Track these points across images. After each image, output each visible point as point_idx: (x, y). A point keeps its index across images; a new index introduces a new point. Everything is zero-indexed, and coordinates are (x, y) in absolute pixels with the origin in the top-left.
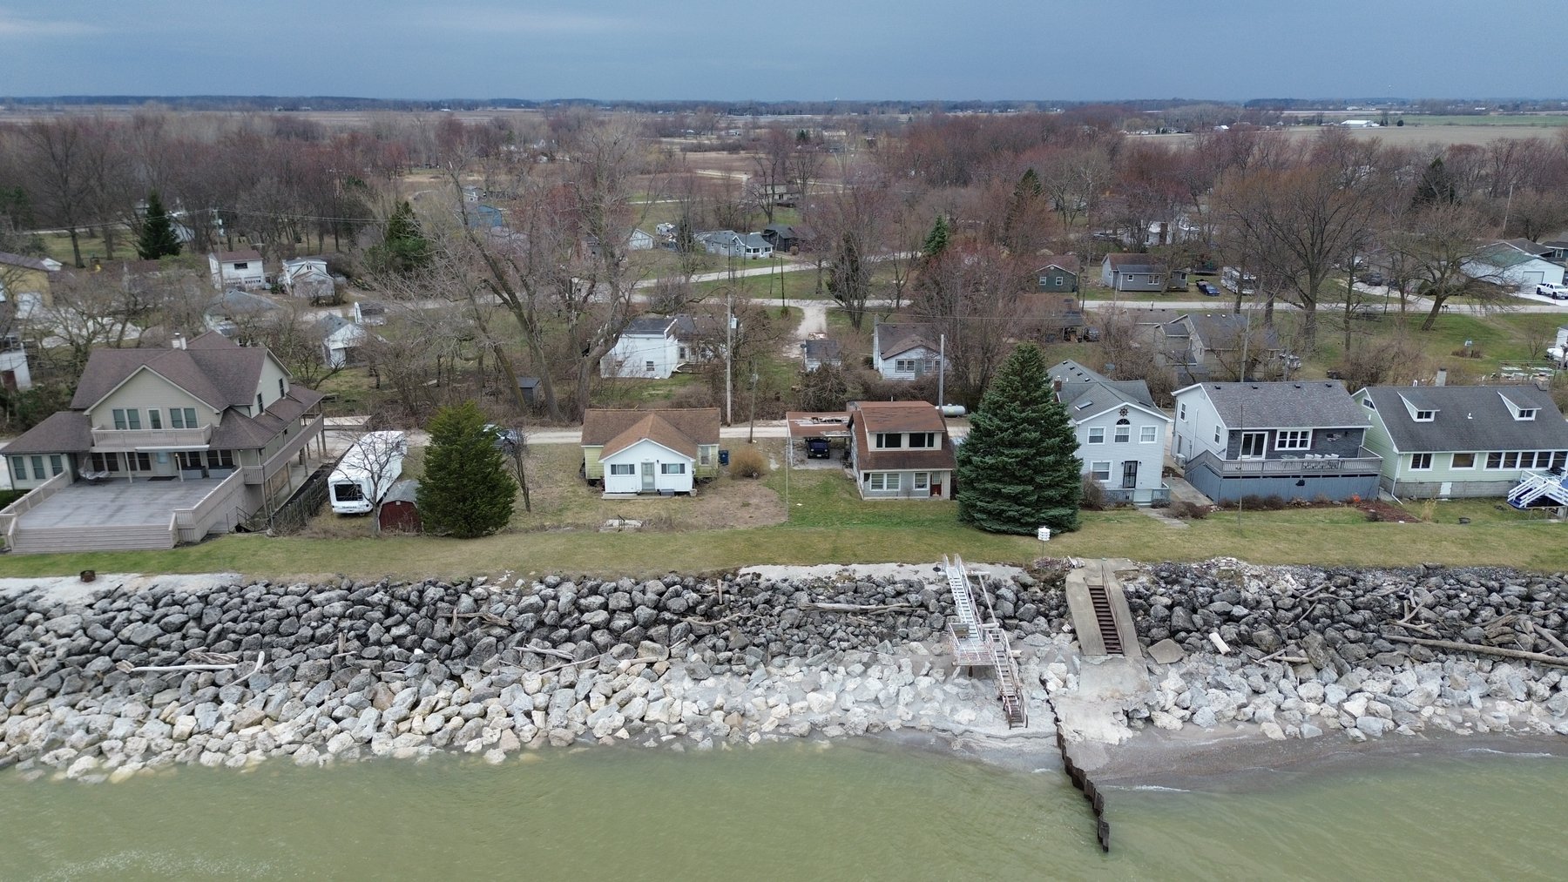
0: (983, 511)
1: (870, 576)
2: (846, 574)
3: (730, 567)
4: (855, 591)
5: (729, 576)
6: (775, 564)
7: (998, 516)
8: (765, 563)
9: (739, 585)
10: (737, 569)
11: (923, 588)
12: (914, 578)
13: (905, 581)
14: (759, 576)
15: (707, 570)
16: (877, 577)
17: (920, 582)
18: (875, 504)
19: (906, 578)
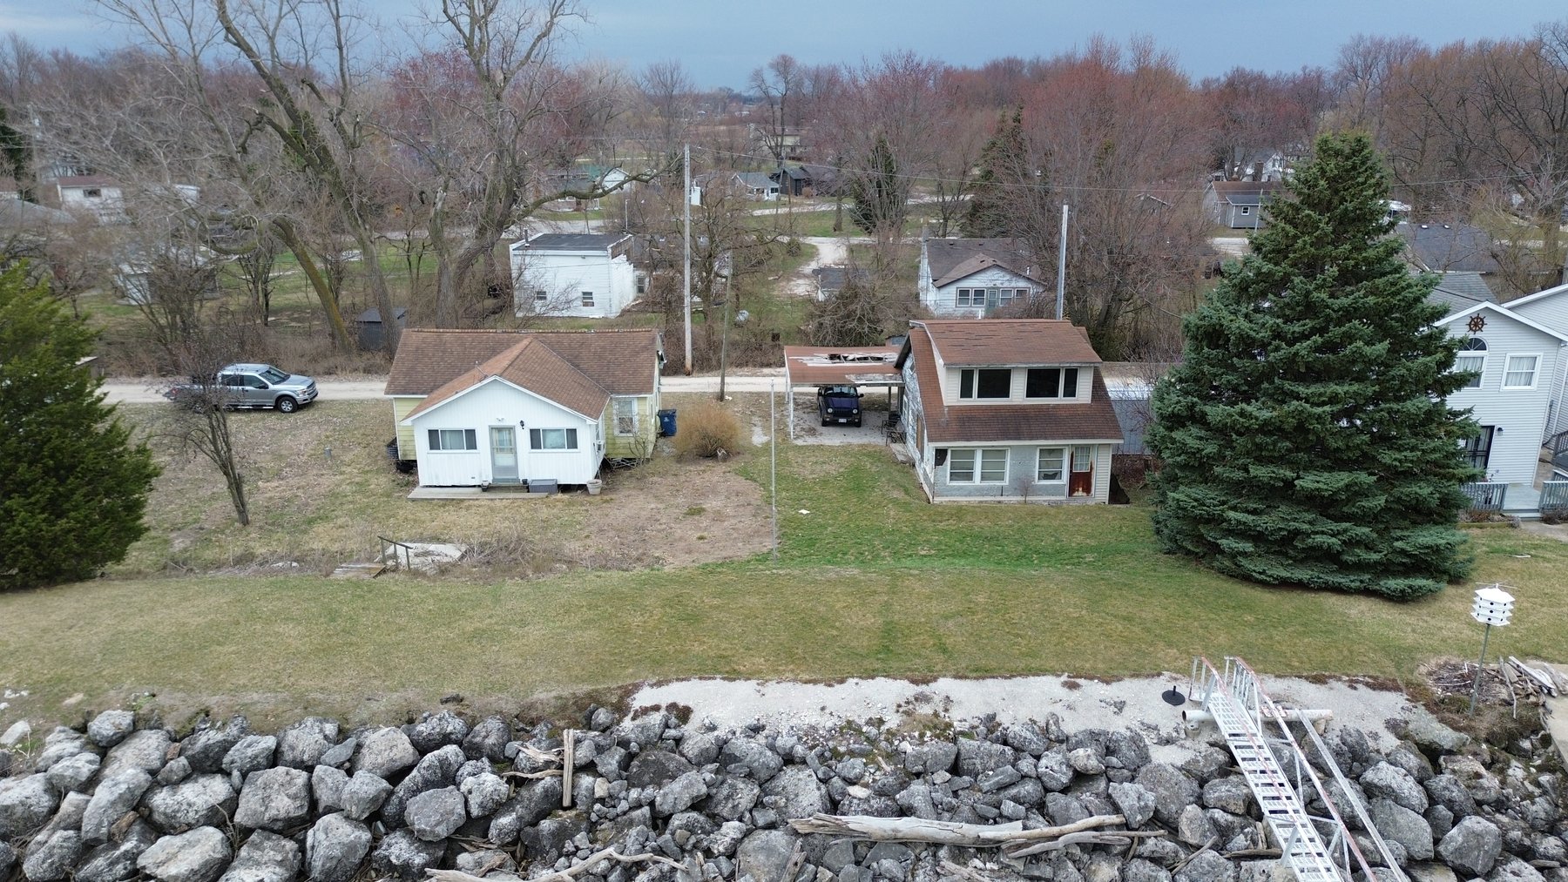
0: (1242, 533)
1: (991, 718)
2: (925, 710)
3: (609, 685)
4: (955, 769)
5: (602, 716)
6: (732, 676)
7: (1283, 545)
8: (705, 672)
9: (624, 743)
10: (629, 691)
11: (1145, 758)
12: (1118, 726)
13: (1094, 736)
14: (684, 714)
15: (544, 695)
16: (1013, 720)
17: (1136, 740)
18: (959, 512)
19: (1096, 726)
